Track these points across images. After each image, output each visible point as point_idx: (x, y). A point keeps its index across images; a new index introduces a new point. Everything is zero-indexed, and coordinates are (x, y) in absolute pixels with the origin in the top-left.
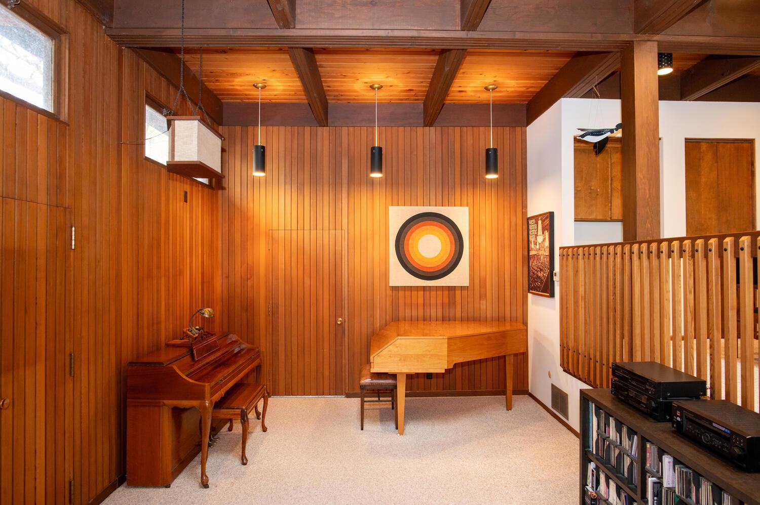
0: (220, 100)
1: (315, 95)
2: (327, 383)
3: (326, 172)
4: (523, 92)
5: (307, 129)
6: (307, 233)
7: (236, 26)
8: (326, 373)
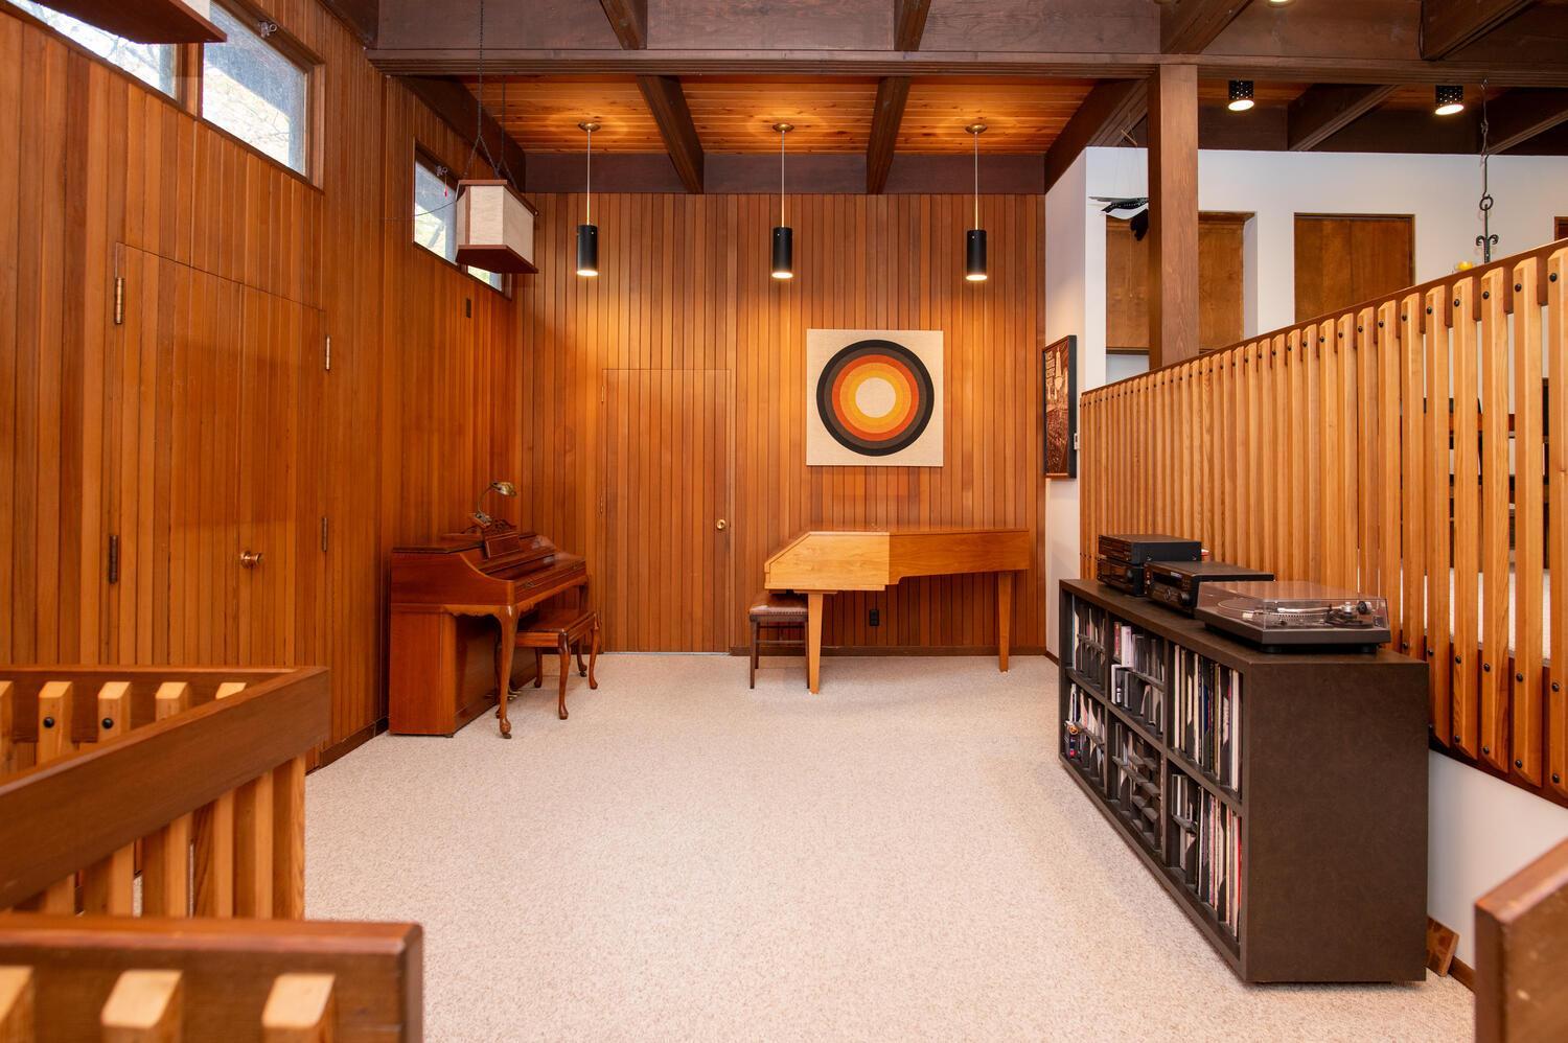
0: (520, 149)
1: (680, 143)
2: (698, 630)
3: (699, 272)
4: (1034, 135)
5: (669, 198)
6: (666, 375)
7: (559, 46)
8: (698, 612)
